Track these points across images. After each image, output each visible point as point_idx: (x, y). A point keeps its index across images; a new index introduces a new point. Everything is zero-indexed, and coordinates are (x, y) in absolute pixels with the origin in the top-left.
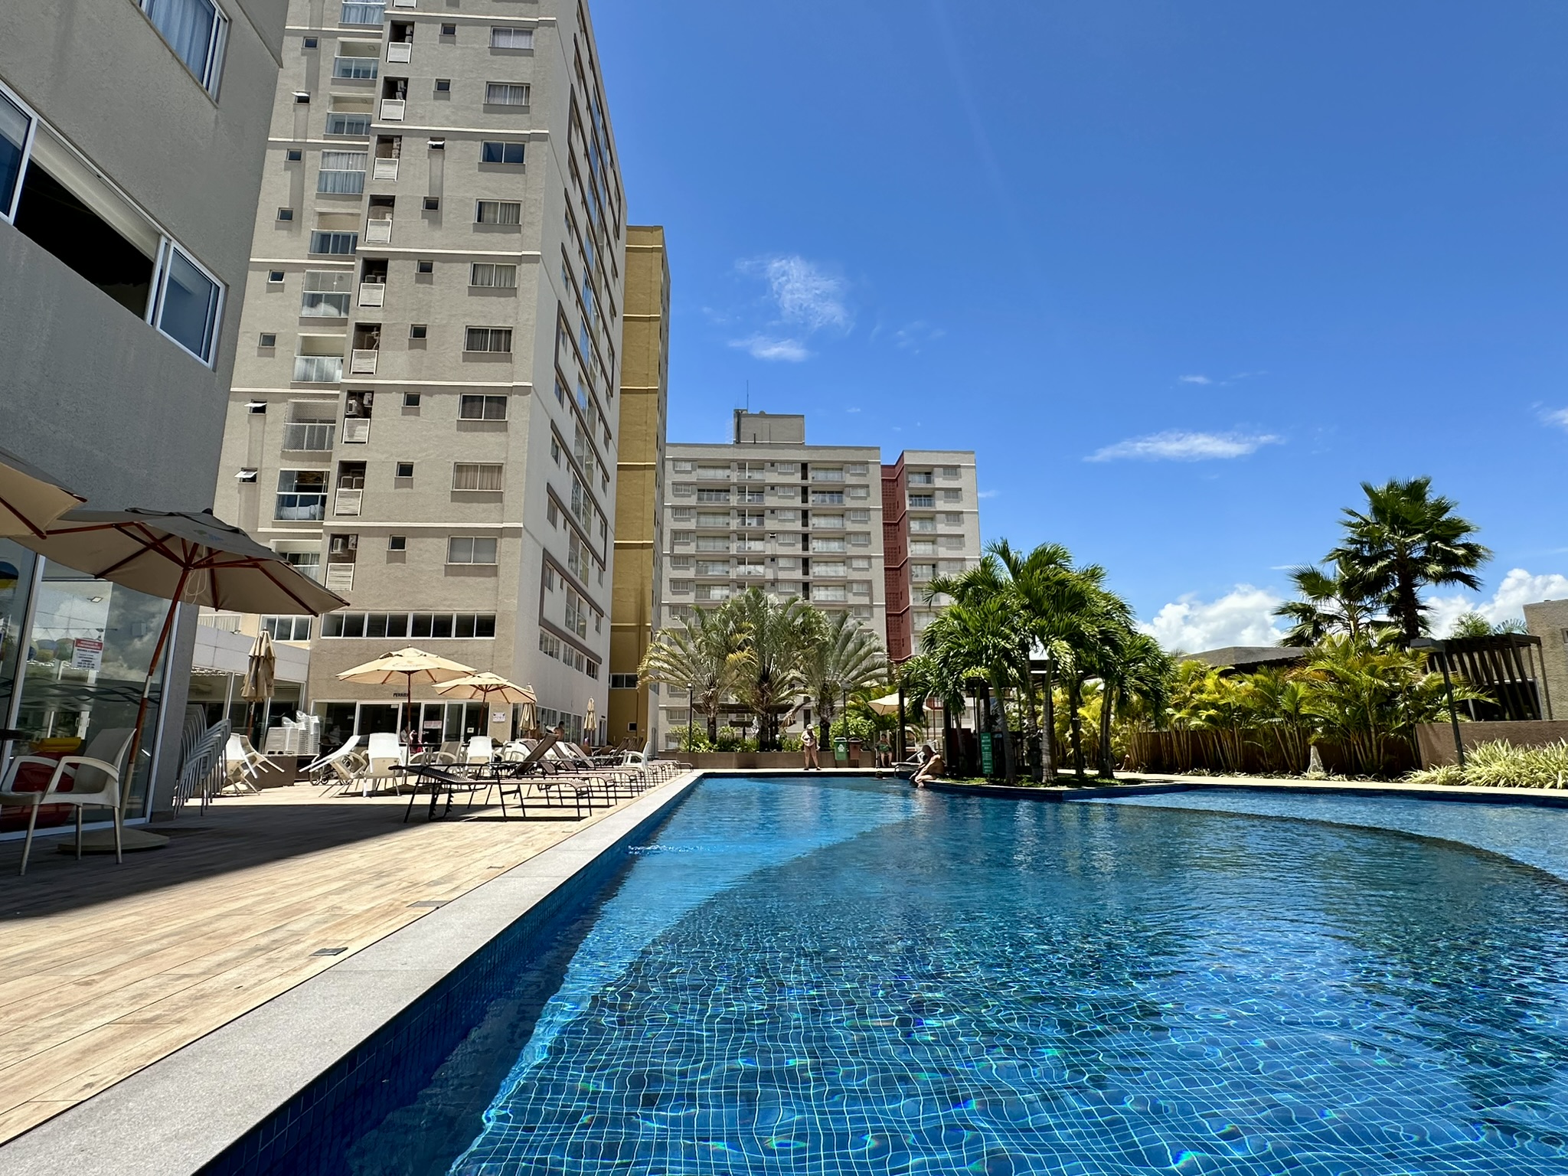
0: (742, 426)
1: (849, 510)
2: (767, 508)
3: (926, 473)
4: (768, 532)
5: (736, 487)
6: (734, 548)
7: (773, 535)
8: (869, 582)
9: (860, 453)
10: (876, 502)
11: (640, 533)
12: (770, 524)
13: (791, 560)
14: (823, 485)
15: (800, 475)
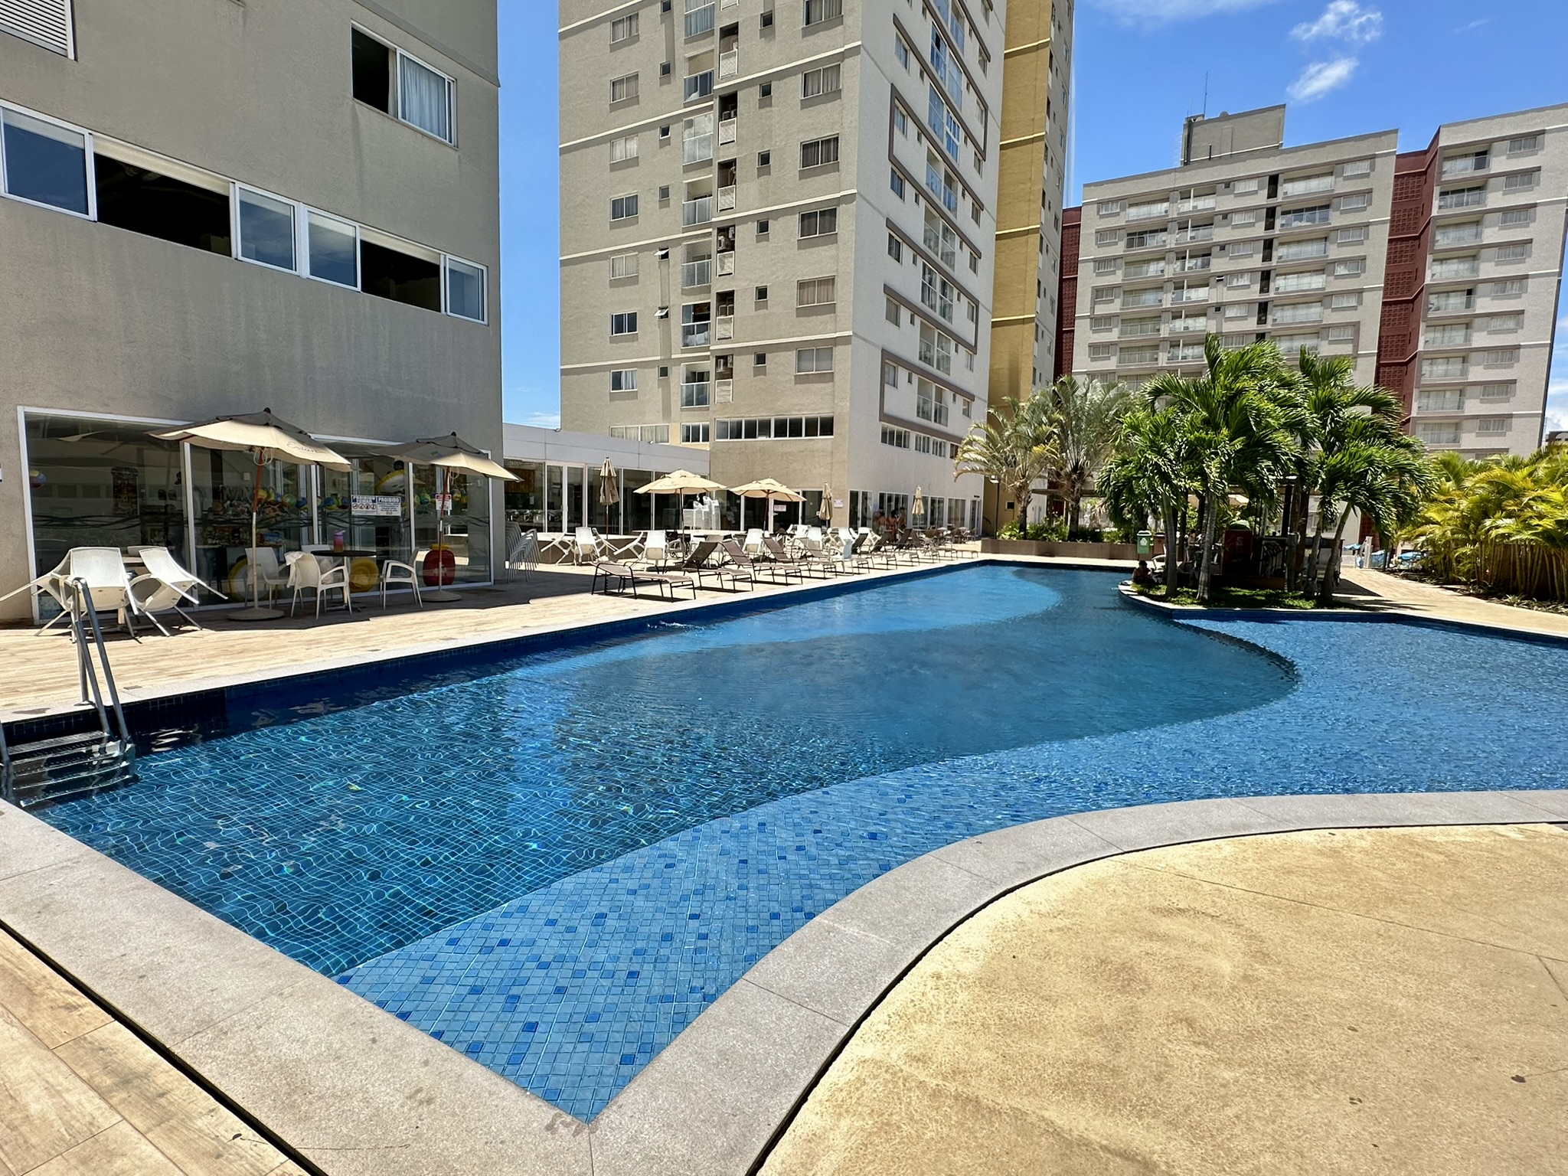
0: (1194, 138)
1: (1336, 229)
2: (1215, 244)
3: (1478, 154)
4: (1213, 275)
5: (1175, 223)
6: (1168, 300)
7: (1220, 278)
8: (1356, 326)
9: (1364, 144)
10: (1381, 210)
11: (1020, 307)
12: (1218, 265)
13: (1242, 306)
14: (1303, 201)
15: (1265, 192)
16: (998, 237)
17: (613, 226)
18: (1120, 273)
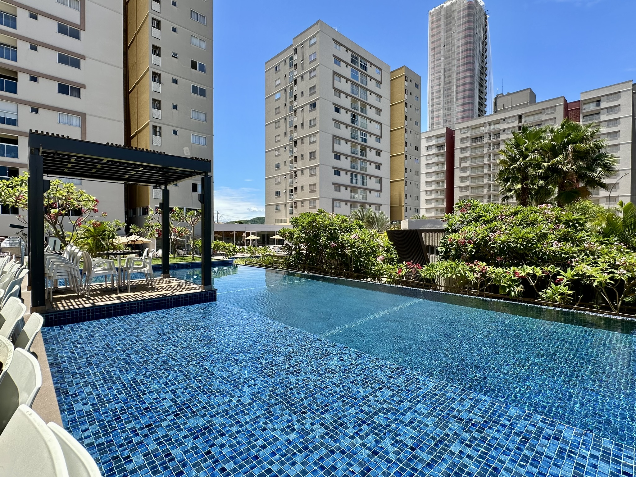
0: (498, 102)
5: (487, 134)
9: (551, 102)
14: (531, 123)
15: (517, 121)
16: (391, 157)
17: (276, 170)
18: (468, 152)
